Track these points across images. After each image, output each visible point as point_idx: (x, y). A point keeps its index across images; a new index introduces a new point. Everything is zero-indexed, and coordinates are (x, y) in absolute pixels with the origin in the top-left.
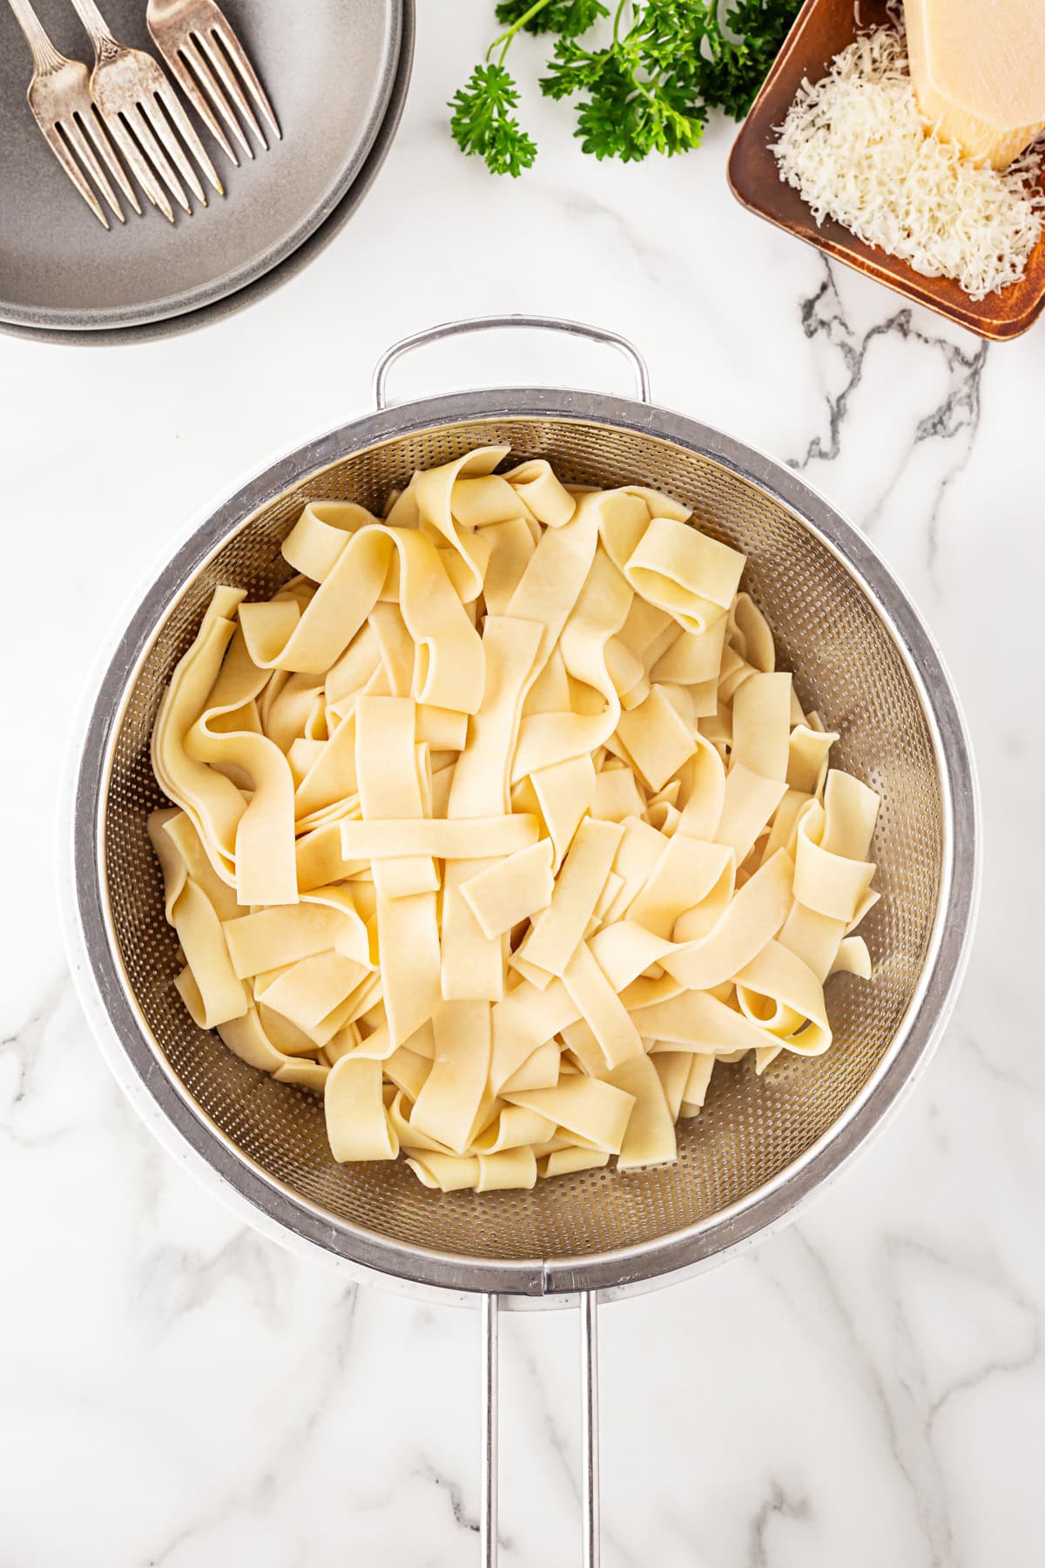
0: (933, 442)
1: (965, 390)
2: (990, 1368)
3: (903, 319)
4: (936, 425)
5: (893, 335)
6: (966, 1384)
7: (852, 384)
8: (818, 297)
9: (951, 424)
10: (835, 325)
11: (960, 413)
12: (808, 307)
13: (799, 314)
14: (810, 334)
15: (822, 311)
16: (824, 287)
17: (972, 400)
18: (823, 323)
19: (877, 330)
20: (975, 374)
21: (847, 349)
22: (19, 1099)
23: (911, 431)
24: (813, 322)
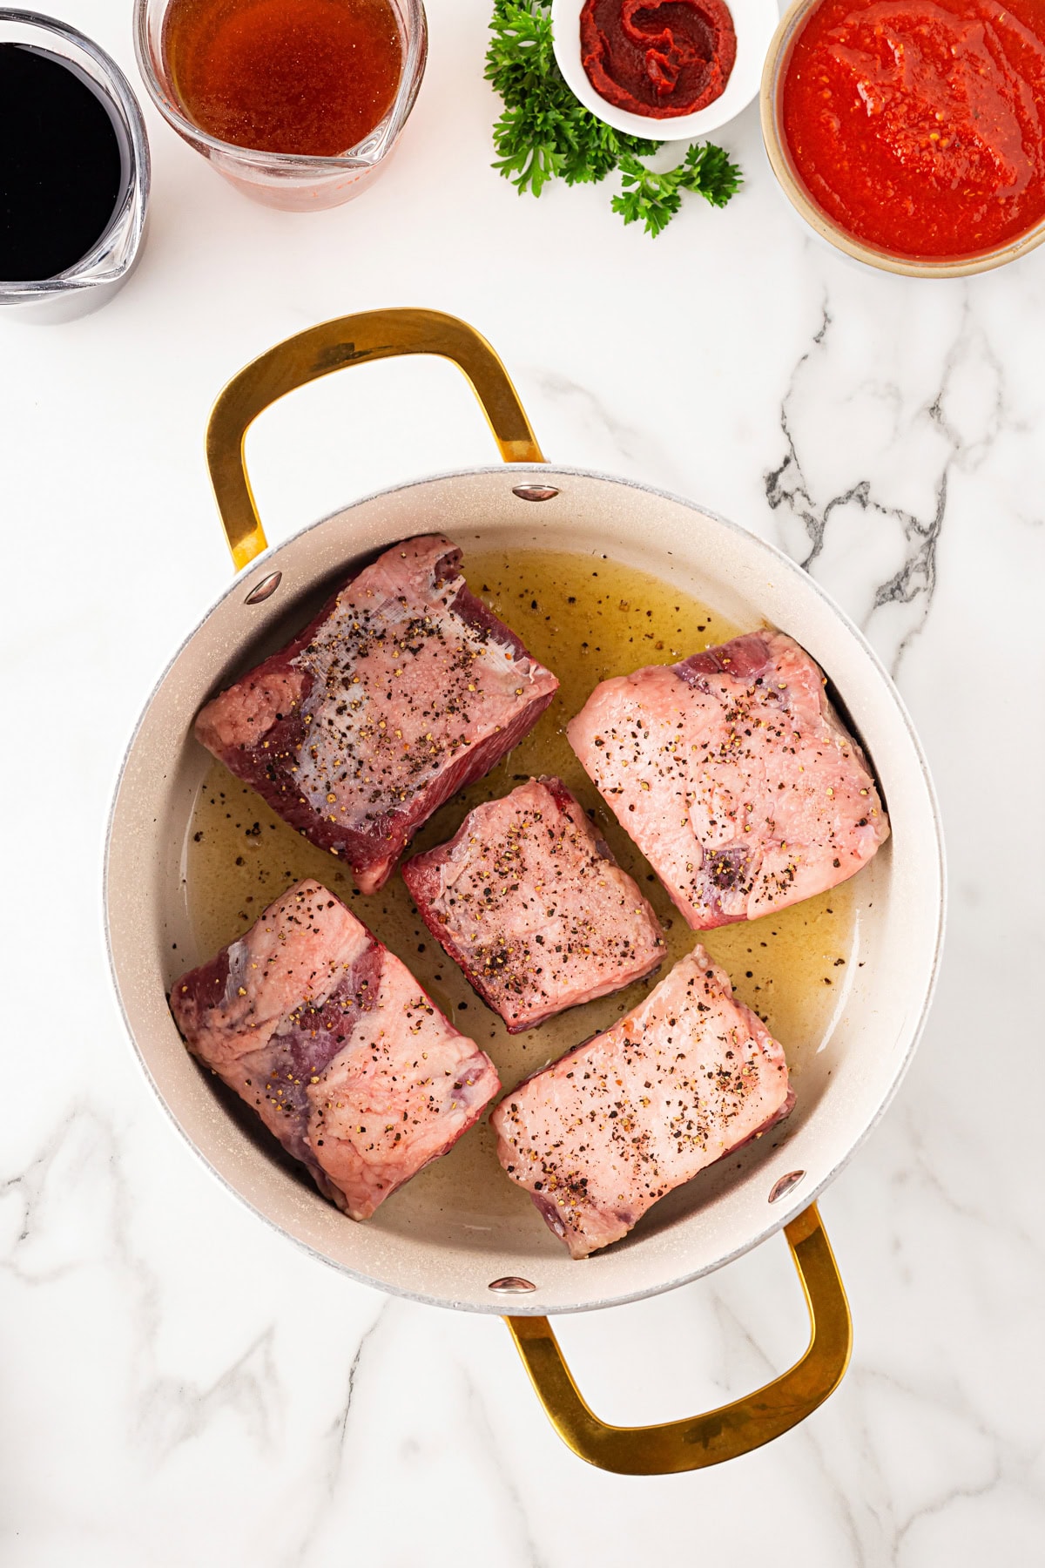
0: (892, 607)
1: (922, 557)
2: (954, 1493)
3: (862, 491)
4: (894, 591)
5: (853, 506)
6: (931, 1509)
7: (815, 551)
8: (781, 470)
9: (909, 590)
10: (798, 497)
11: (917, 579)
12: (772, 480)
13: (764, 487)
14: (774, 505)
15: (784, 483)
16: (787, 461)
17: (929, 568)
18: (786, 495)
19: (837, 501)
20: (931, 542)
21: (808, 519)
22: (23, 1237)
23: (869, 596)
24: (776, 494)
